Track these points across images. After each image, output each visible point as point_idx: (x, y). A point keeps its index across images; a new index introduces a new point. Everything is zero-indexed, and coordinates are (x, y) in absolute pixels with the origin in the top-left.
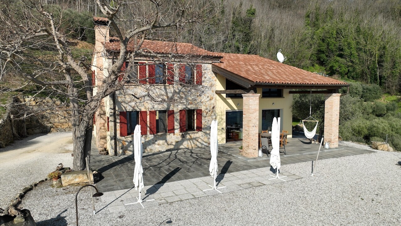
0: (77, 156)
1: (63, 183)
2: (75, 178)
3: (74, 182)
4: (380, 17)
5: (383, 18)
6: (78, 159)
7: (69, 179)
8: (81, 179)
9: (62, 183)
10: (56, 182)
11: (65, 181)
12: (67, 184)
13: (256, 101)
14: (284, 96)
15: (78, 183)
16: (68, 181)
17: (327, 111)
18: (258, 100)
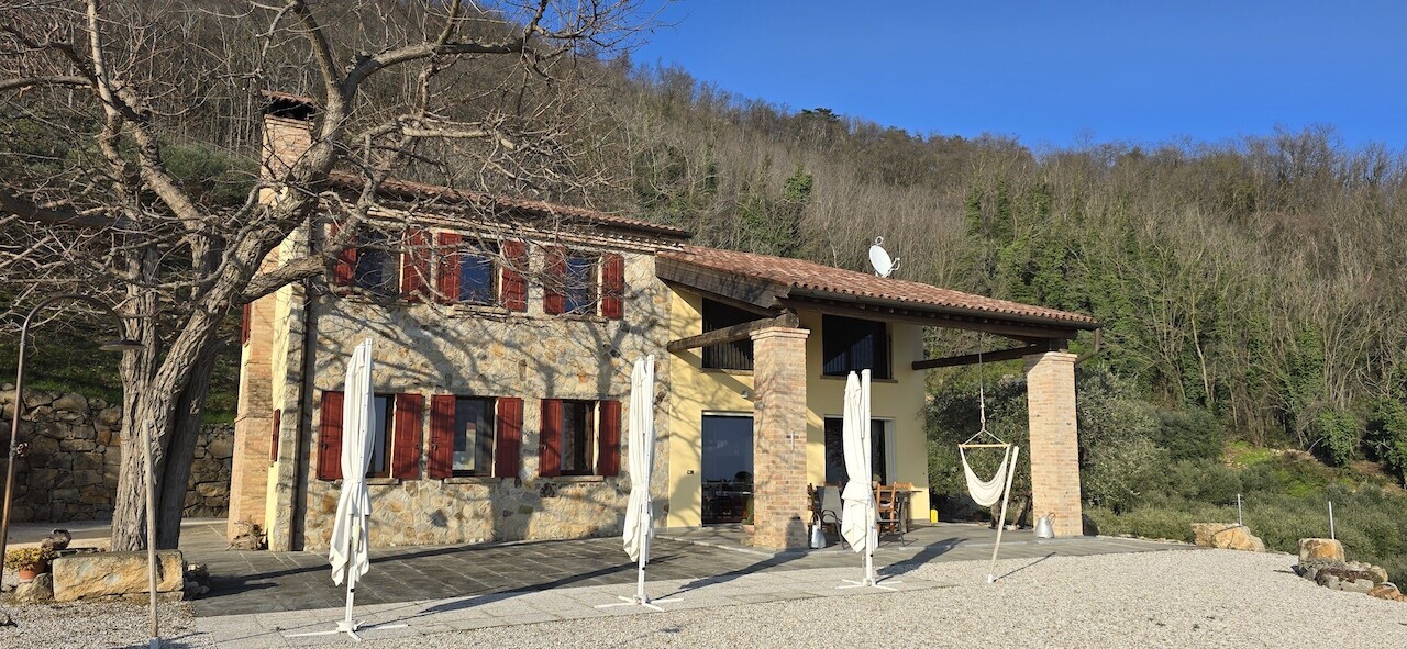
0: (131, 497)
1: (55, 591)
2: (109, 575)
3: (101, 588)
4: (1191, 213)
5: (1202, 213)
6: (132, 509)
7: (83, 574)
8: (131, 578)
9: (52, 591)
10: (29, 585)
11: (66, 580)
12: (70, 595)
13: (798, 354)
14: (896, 376)
15: (120, 592)
16: (77, 581)
17: (1036, 413)
18: (804, 349)
